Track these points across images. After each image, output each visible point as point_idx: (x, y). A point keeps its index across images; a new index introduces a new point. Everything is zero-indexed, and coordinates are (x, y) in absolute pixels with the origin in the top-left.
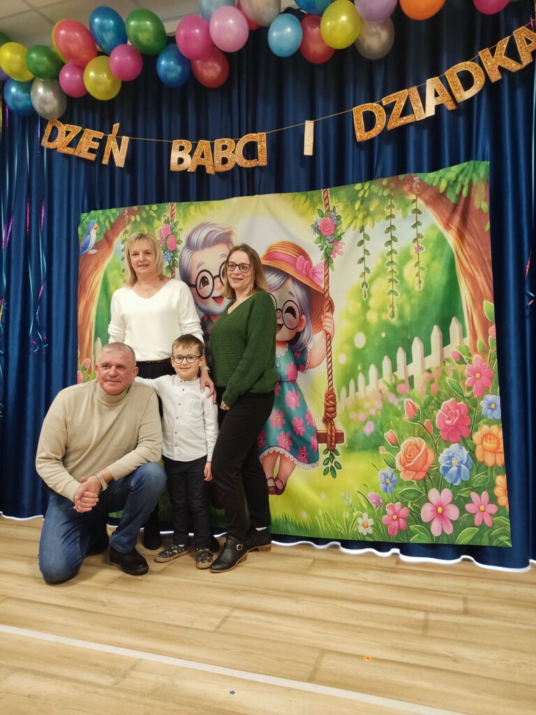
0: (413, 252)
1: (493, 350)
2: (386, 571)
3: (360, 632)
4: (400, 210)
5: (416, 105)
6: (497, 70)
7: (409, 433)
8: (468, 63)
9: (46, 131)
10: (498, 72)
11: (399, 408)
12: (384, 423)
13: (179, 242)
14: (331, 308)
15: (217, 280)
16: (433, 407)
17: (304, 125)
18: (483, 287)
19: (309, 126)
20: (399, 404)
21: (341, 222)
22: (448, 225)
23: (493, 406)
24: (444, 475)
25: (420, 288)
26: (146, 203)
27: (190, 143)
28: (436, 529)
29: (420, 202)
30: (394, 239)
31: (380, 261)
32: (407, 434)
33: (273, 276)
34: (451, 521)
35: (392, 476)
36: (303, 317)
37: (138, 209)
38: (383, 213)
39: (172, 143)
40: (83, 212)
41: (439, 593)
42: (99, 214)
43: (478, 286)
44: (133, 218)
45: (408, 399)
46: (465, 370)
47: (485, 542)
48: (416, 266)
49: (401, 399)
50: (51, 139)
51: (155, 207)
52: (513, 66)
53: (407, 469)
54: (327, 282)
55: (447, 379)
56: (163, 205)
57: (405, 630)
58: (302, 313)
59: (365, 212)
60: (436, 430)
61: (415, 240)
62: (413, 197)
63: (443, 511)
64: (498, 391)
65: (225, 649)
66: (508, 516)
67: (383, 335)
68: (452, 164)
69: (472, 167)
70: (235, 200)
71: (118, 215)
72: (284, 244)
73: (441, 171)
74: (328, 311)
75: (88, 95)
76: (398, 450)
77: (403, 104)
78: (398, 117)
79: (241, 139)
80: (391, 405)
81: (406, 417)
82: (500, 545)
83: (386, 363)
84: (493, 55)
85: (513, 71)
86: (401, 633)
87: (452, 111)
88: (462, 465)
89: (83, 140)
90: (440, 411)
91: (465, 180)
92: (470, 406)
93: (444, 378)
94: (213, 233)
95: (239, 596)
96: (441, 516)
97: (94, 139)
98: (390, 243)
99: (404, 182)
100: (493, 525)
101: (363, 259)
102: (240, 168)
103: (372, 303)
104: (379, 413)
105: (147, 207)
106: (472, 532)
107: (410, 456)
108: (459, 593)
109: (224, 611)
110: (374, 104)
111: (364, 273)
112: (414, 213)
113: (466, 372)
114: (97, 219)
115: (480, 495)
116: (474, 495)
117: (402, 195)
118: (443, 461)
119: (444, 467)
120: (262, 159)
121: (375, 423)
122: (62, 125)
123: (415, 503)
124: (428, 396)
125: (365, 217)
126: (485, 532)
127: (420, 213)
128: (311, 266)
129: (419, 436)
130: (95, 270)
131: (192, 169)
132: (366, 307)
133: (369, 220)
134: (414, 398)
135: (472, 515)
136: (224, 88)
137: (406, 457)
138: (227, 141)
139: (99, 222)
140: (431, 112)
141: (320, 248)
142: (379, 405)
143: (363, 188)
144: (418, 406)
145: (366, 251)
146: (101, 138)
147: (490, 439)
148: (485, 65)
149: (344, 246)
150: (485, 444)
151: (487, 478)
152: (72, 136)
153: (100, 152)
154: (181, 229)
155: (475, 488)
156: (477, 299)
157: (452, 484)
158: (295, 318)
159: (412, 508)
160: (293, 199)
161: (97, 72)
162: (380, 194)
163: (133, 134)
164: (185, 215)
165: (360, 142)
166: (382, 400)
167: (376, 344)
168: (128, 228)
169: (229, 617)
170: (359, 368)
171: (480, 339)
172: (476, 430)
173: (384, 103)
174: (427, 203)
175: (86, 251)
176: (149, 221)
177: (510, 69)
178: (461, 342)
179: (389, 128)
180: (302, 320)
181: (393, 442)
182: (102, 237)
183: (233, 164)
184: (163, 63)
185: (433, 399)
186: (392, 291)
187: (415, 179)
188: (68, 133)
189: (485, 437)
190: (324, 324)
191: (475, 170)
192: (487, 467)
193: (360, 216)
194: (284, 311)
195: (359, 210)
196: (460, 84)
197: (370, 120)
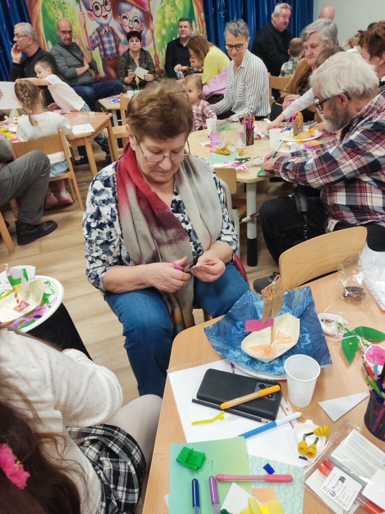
1: (205, 32)
15: (103, 7)
18: (200, 7)
25: (182, 9)
33: (126, 5)
67: (172, 29)
74: (151, 20)
103: (167, 16)
132: (164, 18)
156: (199, 13)
158: (139, 24)
171: (201, 28)
178: (196, 30)
180: (142, 25)
186: (172, 10)
194: (133, 21)
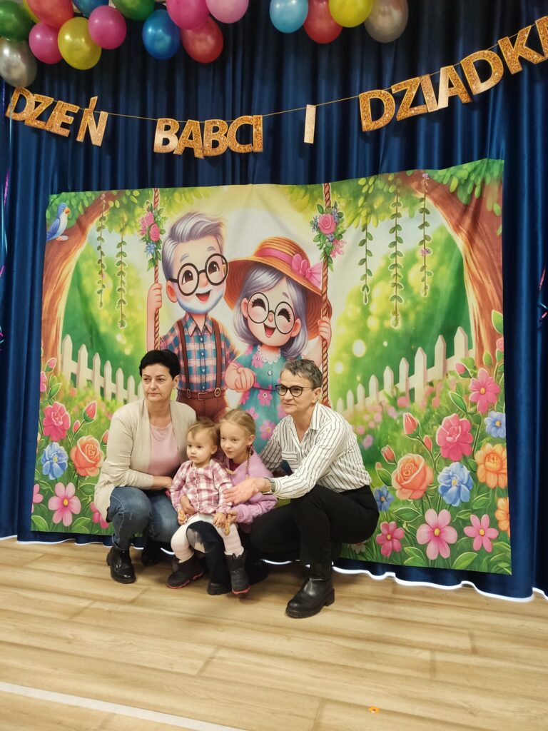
0: (419, 255)
1: (500, 364)
2: (383, 602)
3: (362, 676)
4: (407, 209)
5: (429, 95)
6: (517, 61)
7: (408, 449)
8: (486, 52)
9: (12, 99)
10: (518, 63)
11: (398, 422)
12: (382, 438)
13: (161, 232)
14: (329, 312)
15: (203, 275)
16: (433, 423)
17: (305, 110)
18: (492, 295)
19: (311, 111)
20: (398, 418)
21: (343, 220)
22: (458, 227)
23: (498, 424)
24: (442, 495)
25: (425, 294)
26: (126, 187)
27: (177, 122)
28: (432, 552)
29: (429, 201)
30: (399, 239)
31: (382, 263)
32: (405, 451)
33: (266, 274)
34: (448, 544)
35: (387, 494)
36: (298, 321)
37: (118, 193)
38: (388, 211)
39: (156, 122)
40: (52, 194)
41: (443, 628)
42: (70, 196)
43: (487, 294)
44: (111, 204)
45: (407, 414)
46: (469, 384)
47: (483, 568)
48: (421, 271)
49: (400, 413)
50: (17, 110)
51: (136, 193)
52: (535, 58)
53: (403, 487)
54: (325, 284)
55: (450, 392)
56: (146, 190)
57: (410, 673)
58: (297, 316)
59: (369, 209)
60: (436, 446)
61: (422, 242)
62: (422, 195)
63: (440, 533)
64: (504, 408)
65: (211, 699)
66: (509, 542)
67: (385, 344)
68: (464, 162)
69: (485, 165)
70: (226, 188)
71: (94, 198)
72: (279, 241)
73: (452, 168)
74: (326, 315)
75: (63, 61)
76: (394, 468)
77: (414, 93)
78: (409, 106)
79: (235, 121)
80: (391, 419)
81: (404, 432)
82: (499, 572)
83: (388, 374)
84: (513, 45)
85: (535, 62)
86: (407, 677)
87: (467, 104)
88: (462, 485)
89: (55, 113)
90: (440, 427)
91: (477, 180)
92: (473, 423)
93: (446, 392)
94: (200, 224)
95: (223, 631)
96: (438, 539)
97: (68, 113)
98: (394, 244)
99: (412, 178)
100: (493, 549)
101: (365, 260)
102: (233, 153)
103: (374, 308)
104: (379, 427)
105: (128, 192)
106: (470, 557)
107: (407, 473)
108: (464, 628)
109: (208, 651)
110: (383, 91)
111: (365, 275)
112: (421, 212)
113: (470, 386)
114: (68, 202)
115: (480, 518)
116: (473, 518)
117: (410, 192)
118: (442, 480)
119: (443, 486)
120: (258, 145)
121: (374, 437)
122: (31, 94)
123: (411, 523)
124: (428, 410)
125: (368, 215)
126: (484, 558)
127: (428, 213)
128: (309, 266)
129: (417, 452)
130: (65, 259)
131: (179, 152)
133: (373, 219)
134: (414, 413)
135: (471, 539)
136: (218, 64)
137: (403, 476)
138: (219, 123)
139: (70, 206)
140: (443, 103)
141: (319, 247)
142: (379, 418)
143: (367, 183)
144: (417, 421)
145: (368, 252)
146: (76, 112)
147: (493, 459)
148: (504, 55)
149: (345, 245)
150: (488, 464)
151: (488, 501)
152: (43, 108)
153: (75, 127)
154: (165, 218)
155: (475, 510)
156: (485, 309)
157: (451, 505)
158: (289, 321)
159: (407, 529)
160: (291, 192)
161: (73, 36)
162: (385, 190)
163: (114, 109)
164: (170, 202)
165: (365, 132)
166: (383, 413)
167: (378, 352)
168: (105, 214)
169: (212, 658)
170: (359, 378)
171: (487, 351)
172: (479, 449)
173: (394, 91)
174: (436, 202)
175: (55, 237)
176: (129, 208)
177: (531, 60)
178: (467, 354)
179: (399, 118)
180: (297, 324)
181: (390, 458)
182: (73, 222)
183: (225, 148)
184: (150, 30)
185: (434, 413)
186: (395, 296)
187: (424, 175)
188: (37, 104)
189: (488, 456)
190: (321, 329)
191: (488, 169)
192: (488, 489)
193: (364, 213)
194: (277, 313)
195: (362, 206)
196: (476, 74)
197: (377, 109)
